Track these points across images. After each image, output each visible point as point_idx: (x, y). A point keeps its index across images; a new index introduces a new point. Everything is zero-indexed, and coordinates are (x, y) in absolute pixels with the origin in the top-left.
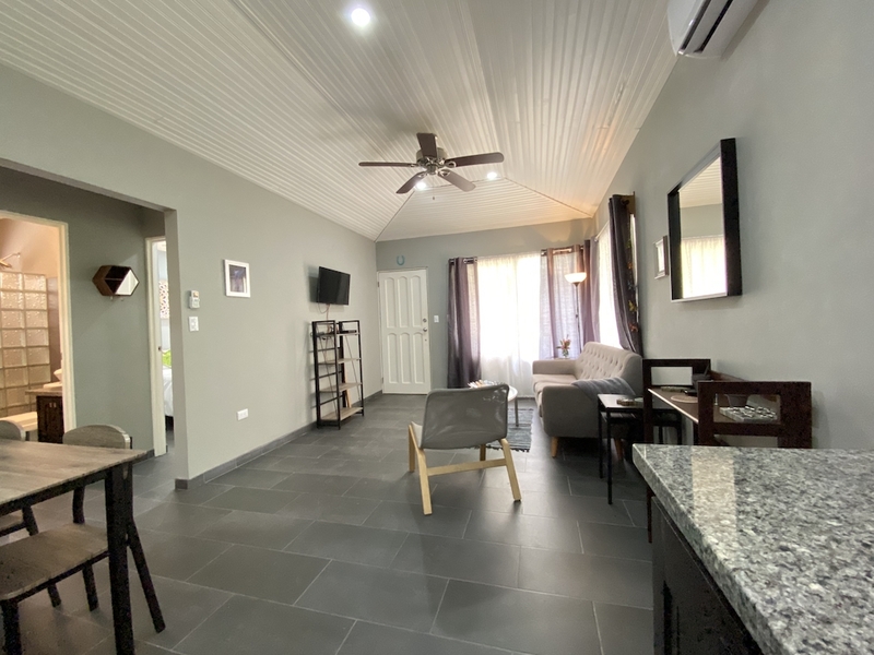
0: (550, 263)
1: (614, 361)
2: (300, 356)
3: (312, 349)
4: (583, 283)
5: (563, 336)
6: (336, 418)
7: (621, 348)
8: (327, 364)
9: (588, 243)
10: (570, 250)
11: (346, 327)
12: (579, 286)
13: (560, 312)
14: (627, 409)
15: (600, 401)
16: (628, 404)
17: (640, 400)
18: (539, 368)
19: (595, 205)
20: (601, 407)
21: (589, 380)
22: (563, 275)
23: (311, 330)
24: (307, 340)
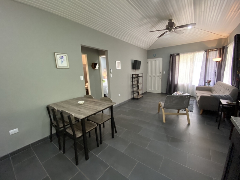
0: (208, 54)
1: (227, 89)
2: (129, 83)
3: (132, 81)
4: (220, 61)
5: (208, 79)
6: (137, 98)
7: (231, 85)
8: (135, 85)
9: (224, 48)
10: (216, 50)
11: (140, 75)
12: (218, 63)
13: (209, 71)
14: (229, 105)
15: (220, 101)
16: (230, 103)
17: (235, 102)
18: (198, 89)
19: (229, 34)
20: (220, 103)
21: (218, 95)
22: (212, 59)
23: (132, 76)
24: (131, 79)
